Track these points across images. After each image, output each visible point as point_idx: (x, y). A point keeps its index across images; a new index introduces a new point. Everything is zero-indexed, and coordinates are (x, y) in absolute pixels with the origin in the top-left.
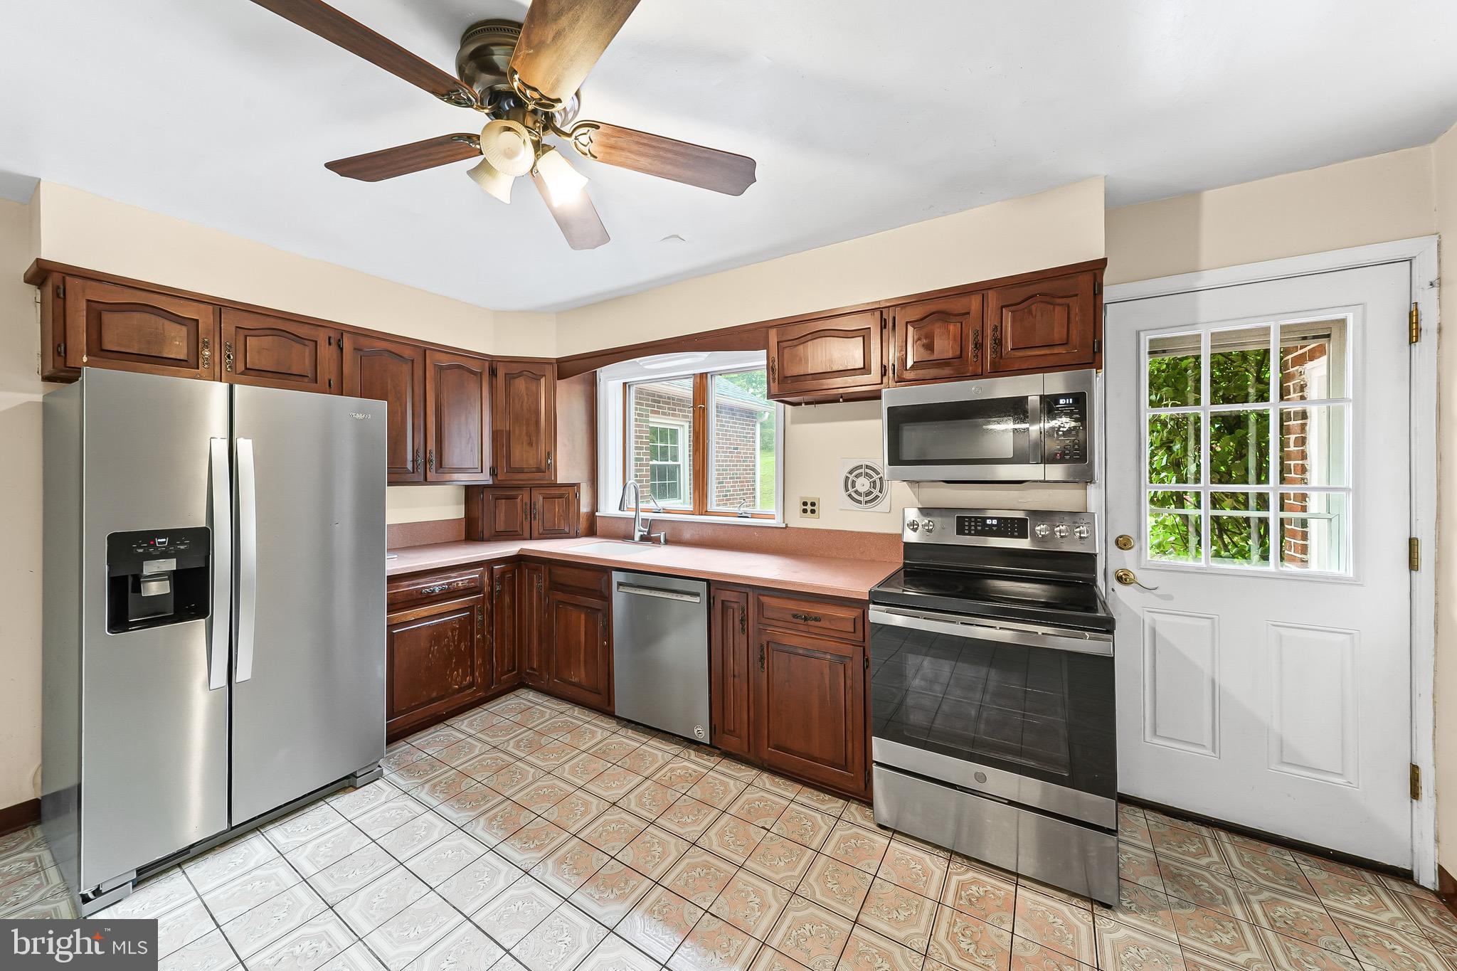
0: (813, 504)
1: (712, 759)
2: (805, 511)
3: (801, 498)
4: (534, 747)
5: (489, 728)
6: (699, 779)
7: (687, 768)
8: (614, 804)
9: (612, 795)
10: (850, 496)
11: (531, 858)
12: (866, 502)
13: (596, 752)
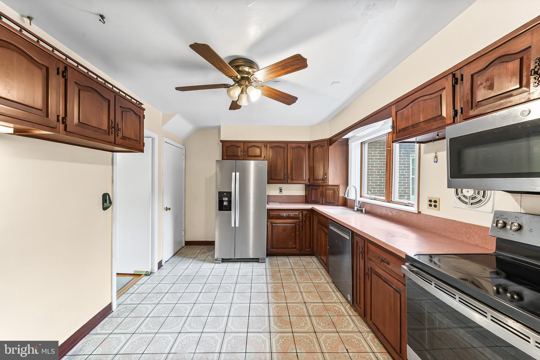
0: (435, 202)
1: (354, 313)
2: (430, 205)
3: (428, 197)
4: (301, 274)
5: (296, 263)
6: (341, 315)
7: (340, 309)
8: (305, 303)
9: (307, 300)
10: (459, 198)
11: (272, 301)
12: (472, 204)
13: (316, 285)
